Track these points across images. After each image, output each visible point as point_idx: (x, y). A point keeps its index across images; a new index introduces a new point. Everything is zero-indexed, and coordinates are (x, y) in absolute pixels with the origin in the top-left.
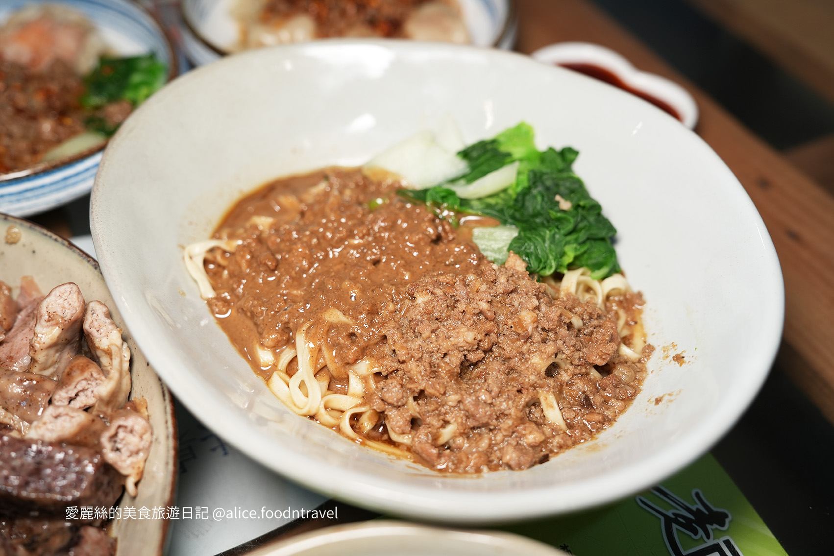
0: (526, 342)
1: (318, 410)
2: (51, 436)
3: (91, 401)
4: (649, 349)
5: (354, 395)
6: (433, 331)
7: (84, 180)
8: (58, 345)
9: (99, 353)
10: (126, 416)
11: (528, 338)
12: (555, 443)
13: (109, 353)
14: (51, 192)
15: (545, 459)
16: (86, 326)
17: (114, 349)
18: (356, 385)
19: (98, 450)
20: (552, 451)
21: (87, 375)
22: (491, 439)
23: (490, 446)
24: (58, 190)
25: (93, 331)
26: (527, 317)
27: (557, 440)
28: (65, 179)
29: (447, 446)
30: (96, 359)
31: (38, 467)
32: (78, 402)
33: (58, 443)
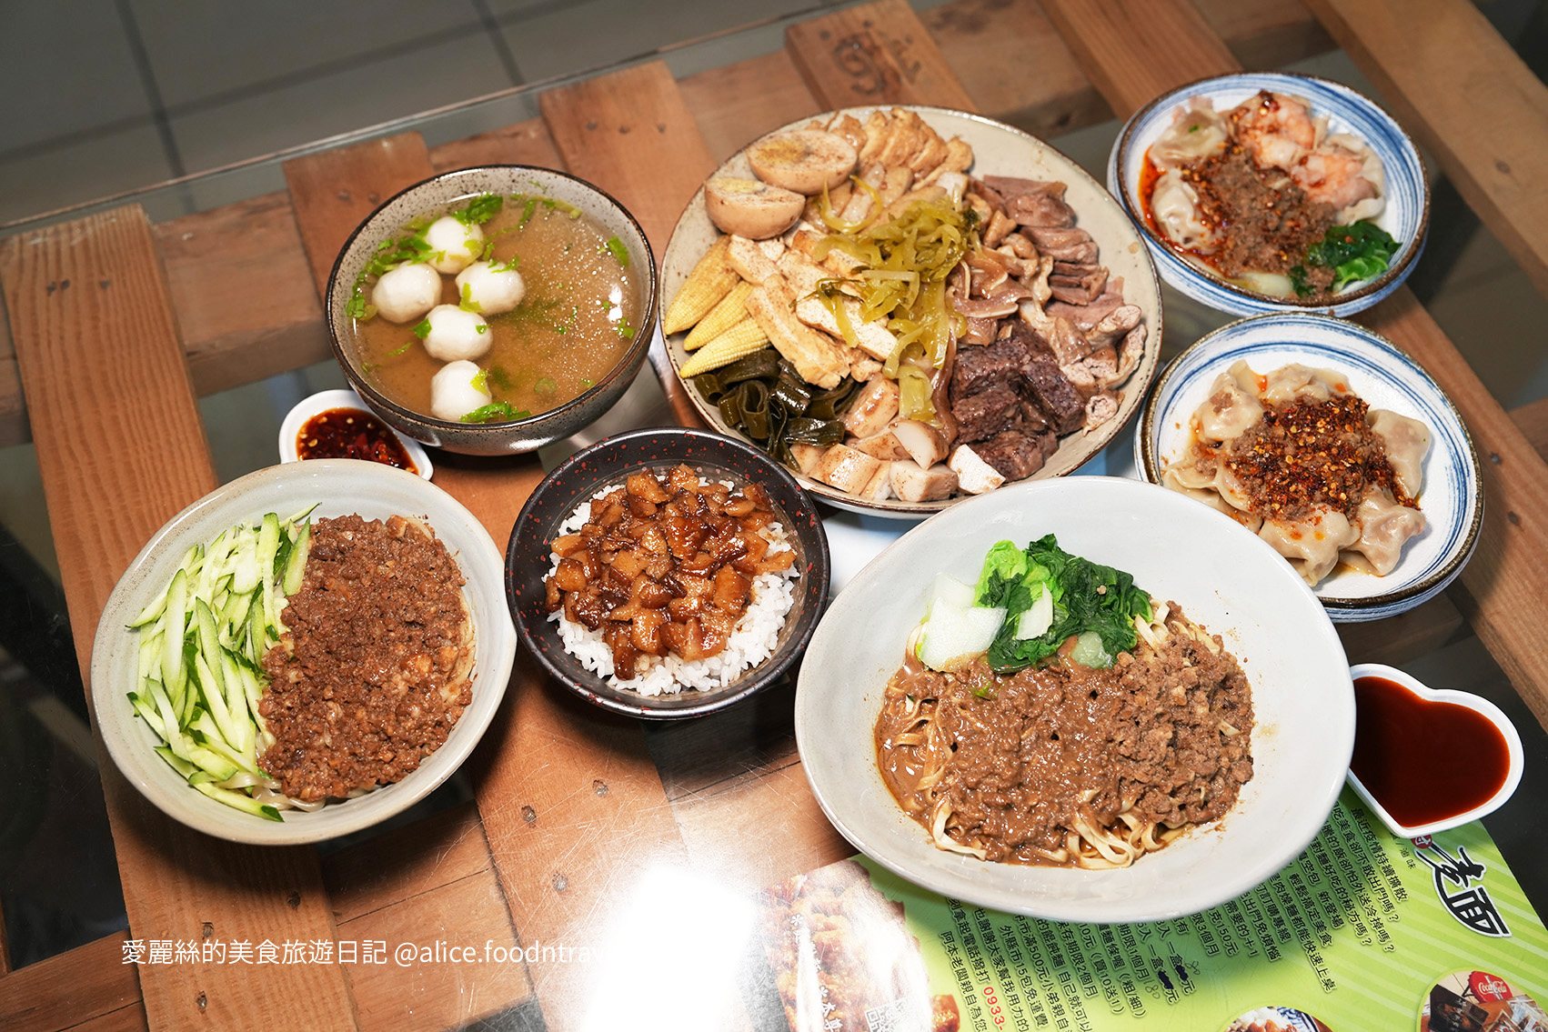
2: (1071, 378)
3: (1100, 375)
7: (1248, 311)
8: (1108, 335)
9: (1124, 355)
10: (1110, 397)
13: (1128, 359)
14: (1224, 303)
16: (1129, 336)
17: (1132, 360)
19: (1086, 402)
21: (1109, 362)
24: (1228, 305)
25: (1130, 341)
28: (1239, 303)
30: (1119, 357)
31: (1055, 388)
32: (1094, 371)
33: (1072, 384)
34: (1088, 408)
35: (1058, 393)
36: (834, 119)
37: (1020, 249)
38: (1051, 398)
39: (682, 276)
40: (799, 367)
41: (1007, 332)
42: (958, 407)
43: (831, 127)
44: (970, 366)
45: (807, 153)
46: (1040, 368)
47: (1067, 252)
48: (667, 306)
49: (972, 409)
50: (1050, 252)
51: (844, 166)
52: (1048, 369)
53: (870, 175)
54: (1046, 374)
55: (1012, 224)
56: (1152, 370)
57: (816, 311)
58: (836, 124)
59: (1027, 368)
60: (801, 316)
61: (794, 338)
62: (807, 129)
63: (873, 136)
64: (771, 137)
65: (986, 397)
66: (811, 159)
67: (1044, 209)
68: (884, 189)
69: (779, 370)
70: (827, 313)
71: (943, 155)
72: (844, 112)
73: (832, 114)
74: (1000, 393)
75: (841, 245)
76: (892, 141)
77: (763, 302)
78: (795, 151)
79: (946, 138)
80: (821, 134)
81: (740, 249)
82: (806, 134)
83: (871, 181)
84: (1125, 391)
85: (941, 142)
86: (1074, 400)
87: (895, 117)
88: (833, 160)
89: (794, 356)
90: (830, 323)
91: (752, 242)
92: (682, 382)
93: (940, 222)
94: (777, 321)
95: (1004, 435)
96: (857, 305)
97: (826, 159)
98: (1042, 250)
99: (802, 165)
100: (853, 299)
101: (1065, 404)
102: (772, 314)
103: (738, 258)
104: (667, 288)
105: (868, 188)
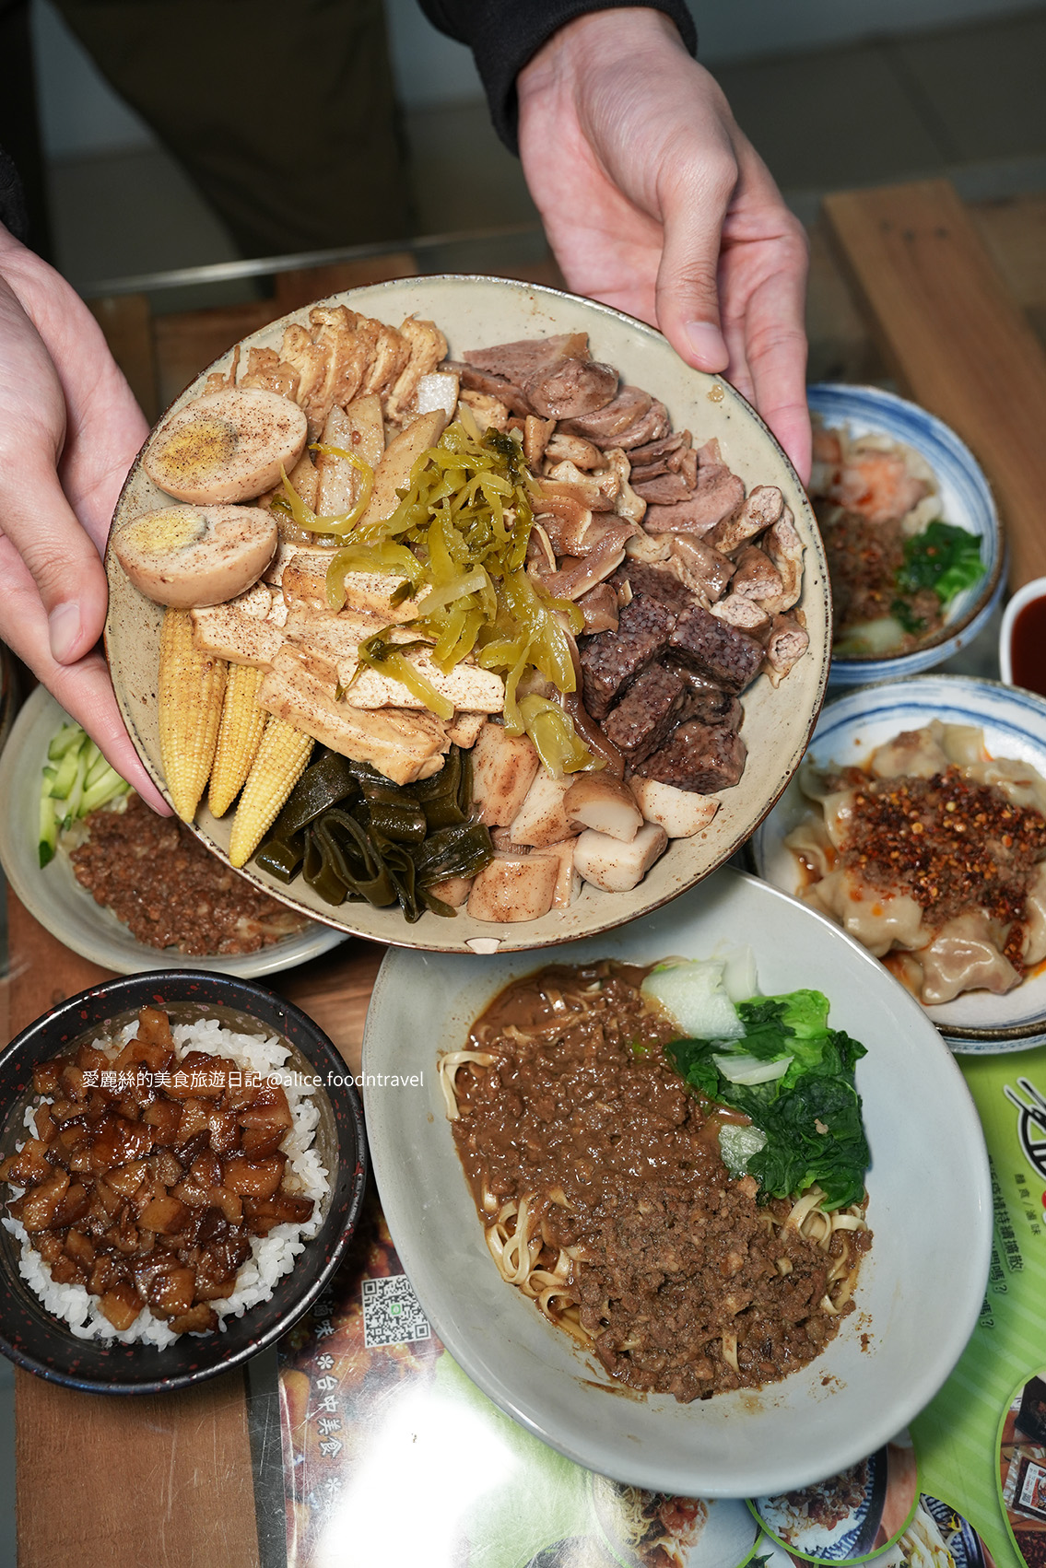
0: (727, 1282)
1: (524, 1282)
3: (762, 596)
4: (850, 1306)
5: (558, 1275)
6: (643, 1250)
9: (780, 558)
10: (792, 629)
11: (730, 1279)
12: (722, 1383)
13: (791, 564)
15: (708, 1396)
18: (563, 1266)
19: (766, 645)
20: (717, 1388)
21: (765, 573)
22: (666, 1362)
23: (664, 1368)
25: (781, 537)
26: (735, 1260)
27: (726, 1380)
29: (627, 1354)
30: (773, 561)
31: (722, 646)
32: (752, 595)
33: (739, 629)
34: (773, 654)
35: (728, 650)
36: (237, 362)
37: (580, 460)
38: (724, 663)
39: (149, 698)
40: (381, 765)
41: (627, 592)
42: (614, 728)
43: (239, 377)
44: (607, 666)
45: (233, 437)
46: (692, 627)
47: (637, 435)
48: (158, 763)
49: (633, 722)
50: (614, 443)
51: (294, 440)
52: (703, 624)
53: (330, 431)
54: (704, 631)
55: (551, 425)
56: (824, 565)
57: (375, 687)
58: (242, 370)
59: (677, 637)
60: (358, 703)
61: (355, 730)
62: (206, 393)
63: (305, 367)
64: (165, 429)
65: (641, 696)
66: (245, 445)
67: (588, 391)
68: (358, 442)
69: (355, 780)
70: (390, 681)
71: (406, 354)
72: (246, 344)
73: (231, 355)
74: (656, 683)
75: (353, 566)
76: (332, 364)
77: (287, 696)
78: (213, 440)
79: (397, 323)
80: (232, 395)
81: (215, 629)
82: (210, 403)
83: (337, 440)
84: (806, 608)
85: (395, 335)
86: (750, 650)
87: (319, 325)
88: (276, 435)
89: (368, 755)
90: (401, 694)
91: (224, 607)
92: (241, 872)
93: (469, 475)
94: (320, 715)
95: (680, 734)
96: (427, 653)
97: (265, 438)
98: (603, 443)
99: (237, 462)
100: (417, 646)
101: (743, 662)
102: (308, 706)
103: (218, 642)
104: (143, 735)
105: (337, 451)
